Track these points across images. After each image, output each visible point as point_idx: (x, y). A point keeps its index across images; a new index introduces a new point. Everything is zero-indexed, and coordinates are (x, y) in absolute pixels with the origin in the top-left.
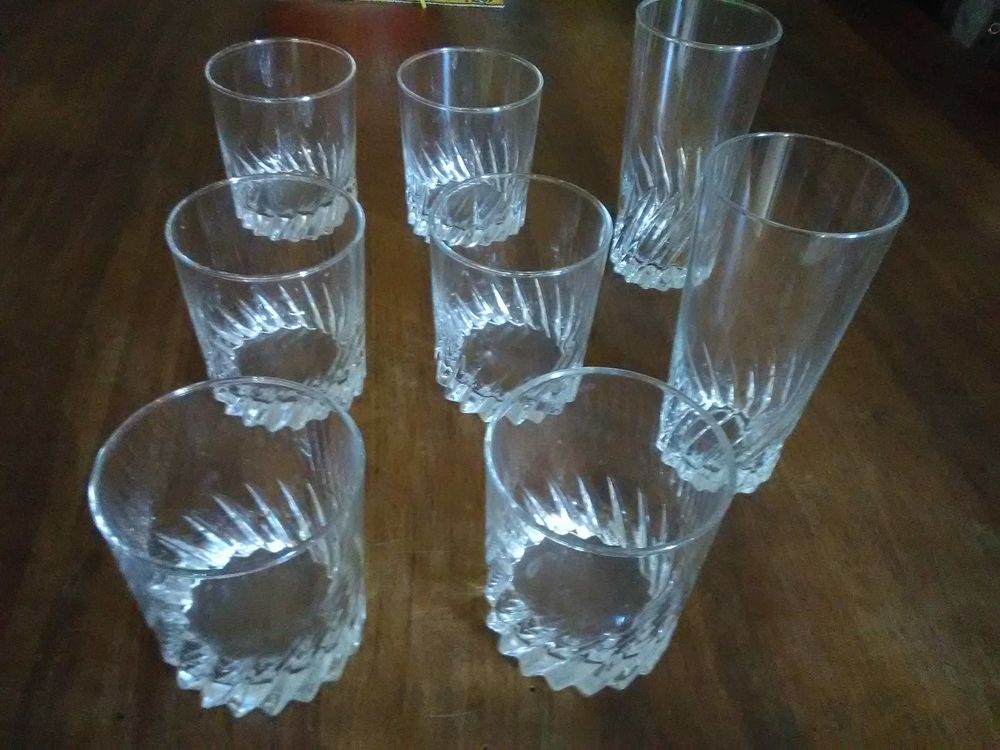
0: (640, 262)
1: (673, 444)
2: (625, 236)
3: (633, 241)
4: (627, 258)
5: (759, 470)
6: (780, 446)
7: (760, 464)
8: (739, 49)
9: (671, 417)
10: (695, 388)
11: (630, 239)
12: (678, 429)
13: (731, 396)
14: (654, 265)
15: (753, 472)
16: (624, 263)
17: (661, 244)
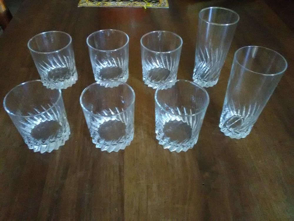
0: (201, 80)
1: (225, 126)
2: (197, 73)
3: (199, 75)
4: (197, 79)
5: (247, 132)
6: (252, 126)
7: (247, 130)
8: (227, 25)
9: (224, 118)
10: (230, 111)
11: (198, 74)
12: (226, 122)
13: (239, 112)
14: (205, 80)
15: (245, 132)
16: (197, 80)
17: (207, 75)
